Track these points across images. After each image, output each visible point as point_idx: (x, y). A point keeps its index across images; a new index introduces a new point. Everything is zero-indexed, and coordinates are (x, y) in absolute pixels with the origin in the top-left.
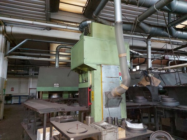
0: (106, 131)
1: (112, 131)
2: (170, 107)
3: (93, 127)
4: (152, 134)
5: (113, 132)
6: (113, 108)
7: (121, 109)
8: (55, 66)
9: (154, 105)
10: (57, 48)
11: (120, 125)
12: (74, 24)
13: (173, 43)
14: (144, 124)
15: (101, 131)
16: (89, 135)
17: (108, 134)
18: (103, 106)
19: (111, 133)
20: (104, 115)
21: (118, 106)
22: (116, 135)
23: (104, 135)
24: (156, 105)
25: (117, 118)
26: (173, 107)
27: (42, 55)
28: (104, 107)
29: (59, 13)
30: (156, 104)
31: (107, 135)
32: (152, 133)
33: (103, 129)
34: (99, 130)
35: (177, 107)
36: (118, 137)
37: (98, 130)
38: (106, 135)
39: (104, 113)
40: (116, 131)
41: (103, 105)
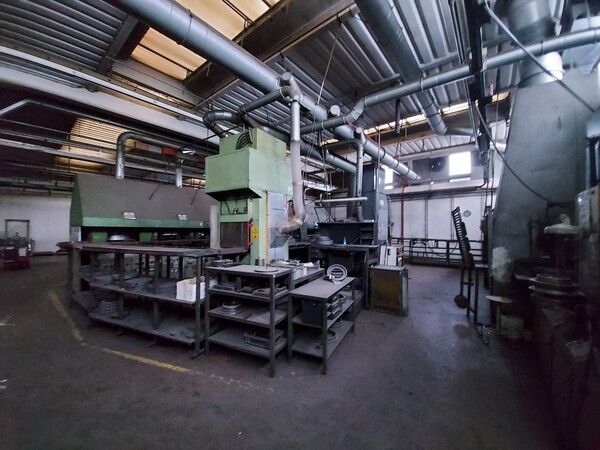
7: (284, 249)
8: (114, 175)
10: (120, 137)
12: (161, 96)
13: (309, 163)
21: (282, 246)
27: (50, 140)
29: (131, 63)
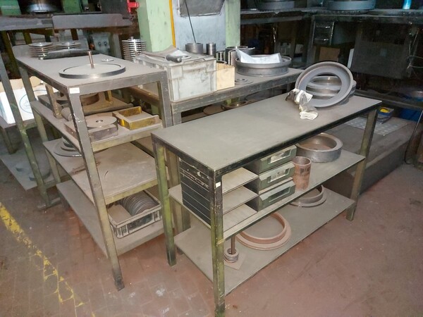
0: (180, 69)
1: (199, 70)
2: (352, 14)
3: (144, 63)
4: (300, 76)
5: (201, 72)
6: (204, 19)
7: (227, 21)
9: (312, 14)
11: (221, 60)
14: (283, 55)
15: (166, 69)
16: (130, 79)
17: (188, 77)
18: (174, 11)
19: (196, 73)
20: (177, 39)
21: (218, 11)
22: (209, 80)
23: (174, 79)
24: (316, 13)
25: (214, 46)
26: (360, 13)
28: (177, 13)
30: (316, 11)
31: (184, 81)
32: (299, 74)
33: (171, 64)
34: (161, 67)
35: (367, 12)
36: (214, 87)
37: (158, 67)
38: (181, 78)
39: (177, 34)
40: (208, 70)
41: (174, 6)
